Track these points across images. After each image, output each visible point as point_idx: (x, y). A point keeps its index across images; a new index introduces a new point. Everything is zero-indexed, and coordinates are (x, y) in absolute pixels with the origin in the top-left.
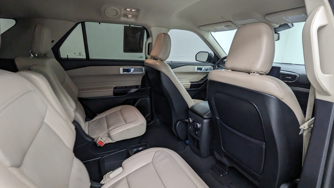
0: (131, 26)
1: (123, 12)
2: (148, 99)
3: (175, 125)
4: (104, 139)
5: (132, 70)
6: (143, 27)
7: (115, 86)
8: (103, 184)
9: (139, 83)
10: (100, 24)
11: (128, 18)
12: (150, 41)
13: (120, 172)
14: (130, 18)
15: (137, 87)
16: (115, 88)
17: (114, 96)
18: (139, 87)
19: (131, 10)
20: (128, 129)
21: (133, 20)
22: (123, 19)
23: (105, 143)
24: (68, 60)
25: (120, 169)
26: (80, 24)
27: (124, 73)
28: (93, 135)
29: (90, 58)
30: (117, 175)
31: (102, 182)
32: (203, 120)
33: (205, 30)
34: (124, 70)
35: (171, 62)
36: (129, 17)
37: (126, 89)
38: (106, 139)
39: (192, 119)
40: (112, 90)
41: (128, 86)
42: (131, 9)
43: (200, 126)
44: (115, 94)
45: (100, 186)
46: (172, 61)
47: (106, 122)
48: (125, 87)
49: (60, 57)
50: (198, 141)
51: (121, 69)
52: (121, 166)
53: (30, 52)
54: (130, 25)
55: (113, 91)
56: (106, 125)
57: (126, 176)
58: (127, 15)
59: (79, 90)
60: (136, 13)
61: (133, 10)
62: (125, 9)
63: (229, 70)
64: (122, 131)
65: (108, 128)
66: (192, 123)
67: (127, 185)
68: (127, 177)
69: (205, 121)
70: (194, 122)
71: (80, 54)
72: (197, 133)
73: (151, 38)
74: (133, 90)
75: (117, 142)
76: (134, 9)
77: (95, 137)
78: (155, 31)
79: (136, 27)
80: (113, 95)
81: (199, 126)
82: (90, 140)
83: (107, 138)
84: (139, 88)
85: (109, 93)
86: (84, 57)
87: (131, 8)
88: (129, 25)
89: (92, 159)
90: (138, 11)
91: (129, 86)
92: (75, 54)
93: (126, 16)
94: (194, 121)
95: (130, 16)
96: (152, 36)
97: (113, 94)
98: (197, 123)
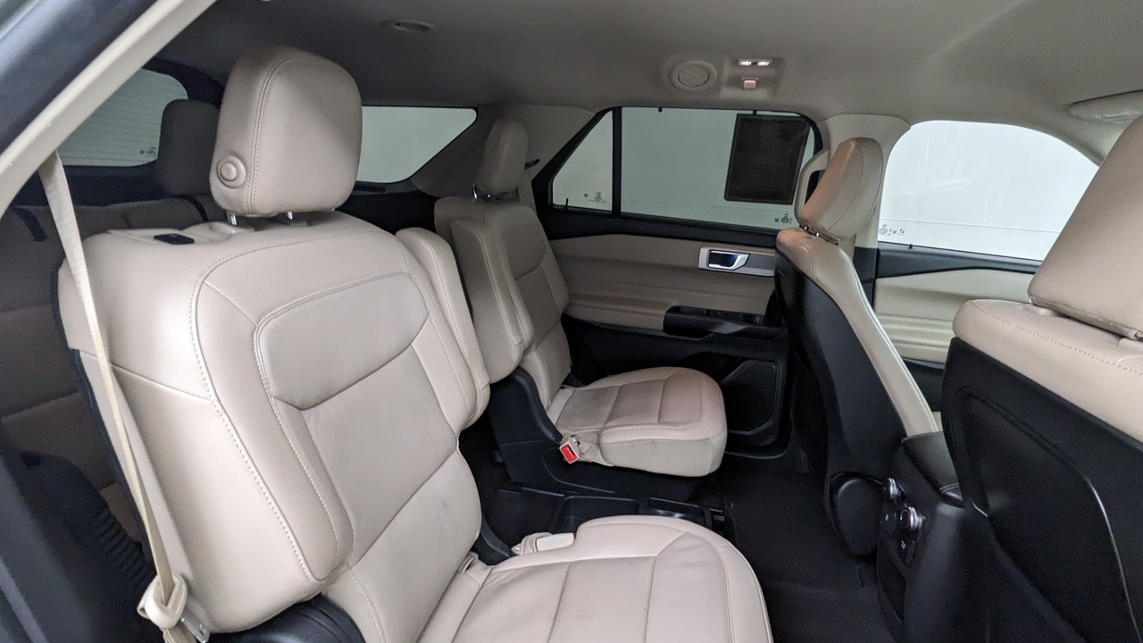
0: (758, 113)
1: (728, 71)
2: (780, 368)
3: (835, 489)
4: (585, 446)
5: (740, 259)
6: (802, 116)
7: (675, 303)
8: (515, 555)
9: (760, 309)
10: (660, 110)
11: (743, 88)
12: (819, 164)
13: (565, 546)
14: (752, 89)
15: (748, 318)
16: (676, 310)
17: (664, 334)
18: (758, 320)
19: (755, 64)
20: (653, 441)
21: (762, 95)
22: (728, 93)
23: (578, 458)
24: (567, 211)
25: (566, 538)
26: (609, 115)
27: (710, 265)
28: (565, 427)
29: (623, 209)
30: (552, 548)
31: (516, 549)
32: (937, 503)
33: (1099, 123)
34: (713, 258)
35: (906, 248)
36: (745, 86)
37: (708, 319)
38: (591, 447)
39: (898, 486)
40: (663, 312)
41: (717, 311)
42: (755, 61)
43: (921, 520)
44: (669, 326)
45: (507, 555)
46: (911, 246)
47: (613, 403)
48: (706, 312)
49: (549, 201)
50: (902, 581)
51: (704, 253)
52: (575, 532)
53: (474, 185)
54: (755, 111)
55: (665, 317)
56: (607, 410)
57: (571, 563)
58: (743, 78)
59: (571, 296)
60: (772, 72)
61: (762, 63)
62: (736, 62)
63: (1043, 311)
64: (634, 441)
65: (610, 418)
66: (895, 501)
67: (560, 585)
68: (572, 565)
69: (947, 510)
70: (902, 497)
71: (598, 198)
72: (904, 546)
73: (826, 153)
74: (730, 328)
75: (616, 468)
76: (763, 58)
77: (566, 431)
78: (840, 129)
79: (780, 116)
80: (662, 328)
81: (915, 519)
82: (550, 435)
83: (594, 446)
84: (756, 324)
85: (651, 319)
86: (607, 206)
87: (755, 58)
88: (751, 112)
89: (541, 490)
90: (777, 62)
91: (720, 311)
92: (586, 195)
93: (737, 82)
94: (902, 493)
95: (750, 82)
96: (829, 148)
97: (664, 325)
98: (912, 506)
